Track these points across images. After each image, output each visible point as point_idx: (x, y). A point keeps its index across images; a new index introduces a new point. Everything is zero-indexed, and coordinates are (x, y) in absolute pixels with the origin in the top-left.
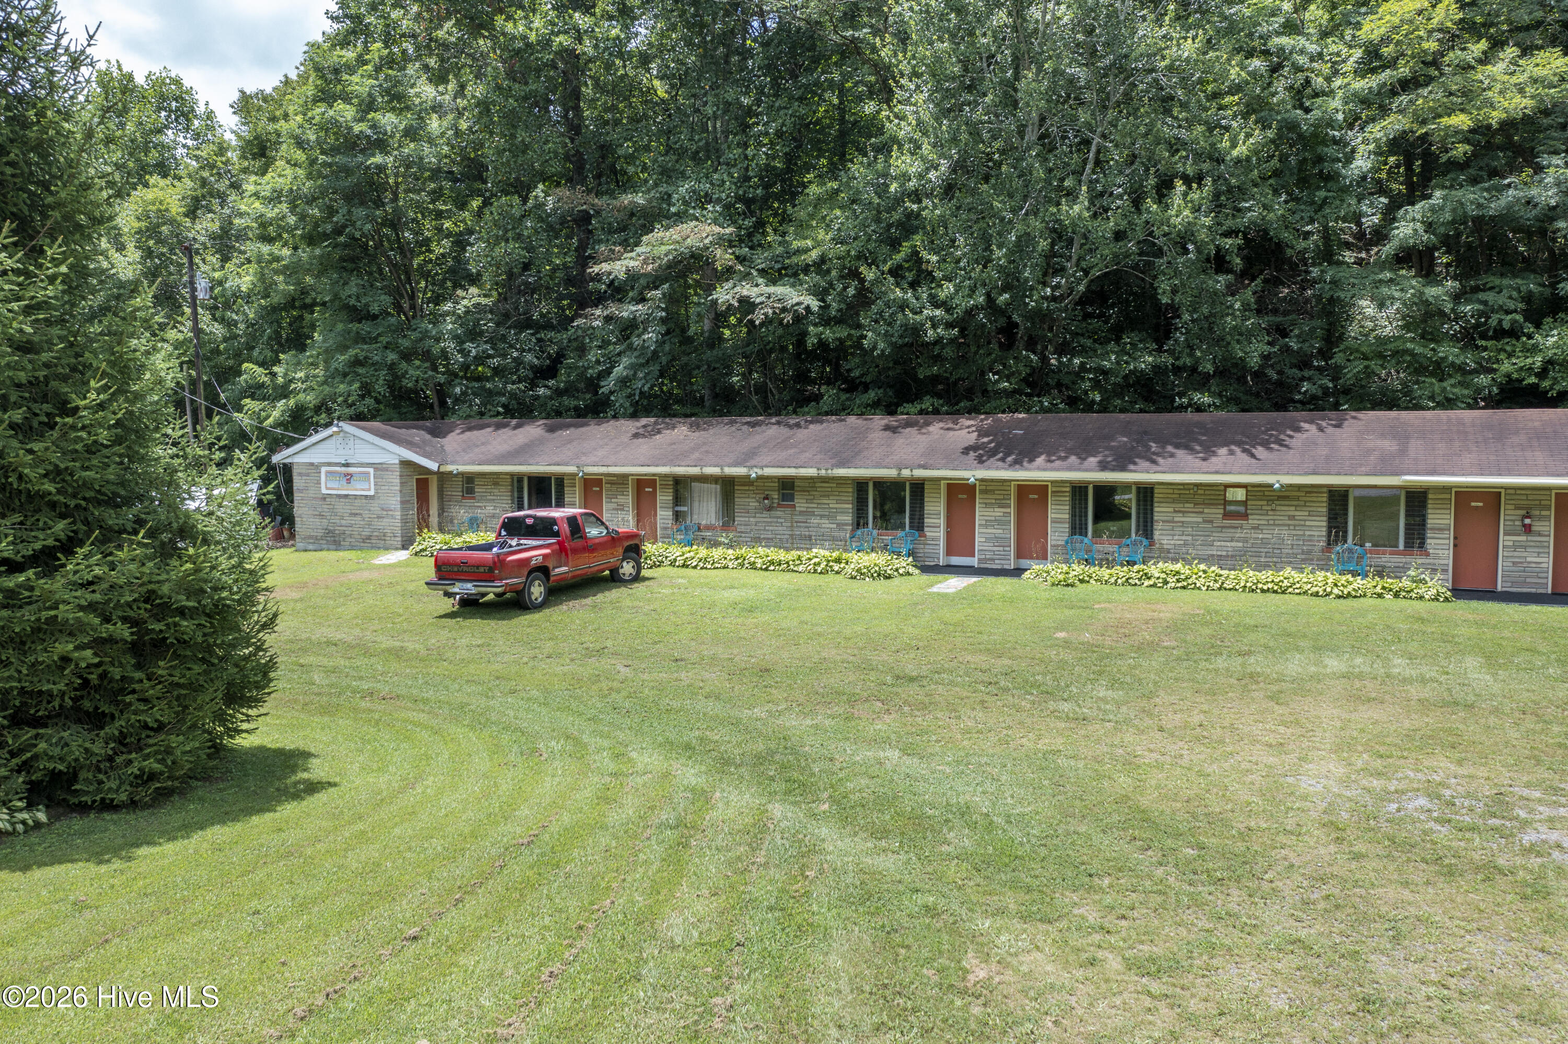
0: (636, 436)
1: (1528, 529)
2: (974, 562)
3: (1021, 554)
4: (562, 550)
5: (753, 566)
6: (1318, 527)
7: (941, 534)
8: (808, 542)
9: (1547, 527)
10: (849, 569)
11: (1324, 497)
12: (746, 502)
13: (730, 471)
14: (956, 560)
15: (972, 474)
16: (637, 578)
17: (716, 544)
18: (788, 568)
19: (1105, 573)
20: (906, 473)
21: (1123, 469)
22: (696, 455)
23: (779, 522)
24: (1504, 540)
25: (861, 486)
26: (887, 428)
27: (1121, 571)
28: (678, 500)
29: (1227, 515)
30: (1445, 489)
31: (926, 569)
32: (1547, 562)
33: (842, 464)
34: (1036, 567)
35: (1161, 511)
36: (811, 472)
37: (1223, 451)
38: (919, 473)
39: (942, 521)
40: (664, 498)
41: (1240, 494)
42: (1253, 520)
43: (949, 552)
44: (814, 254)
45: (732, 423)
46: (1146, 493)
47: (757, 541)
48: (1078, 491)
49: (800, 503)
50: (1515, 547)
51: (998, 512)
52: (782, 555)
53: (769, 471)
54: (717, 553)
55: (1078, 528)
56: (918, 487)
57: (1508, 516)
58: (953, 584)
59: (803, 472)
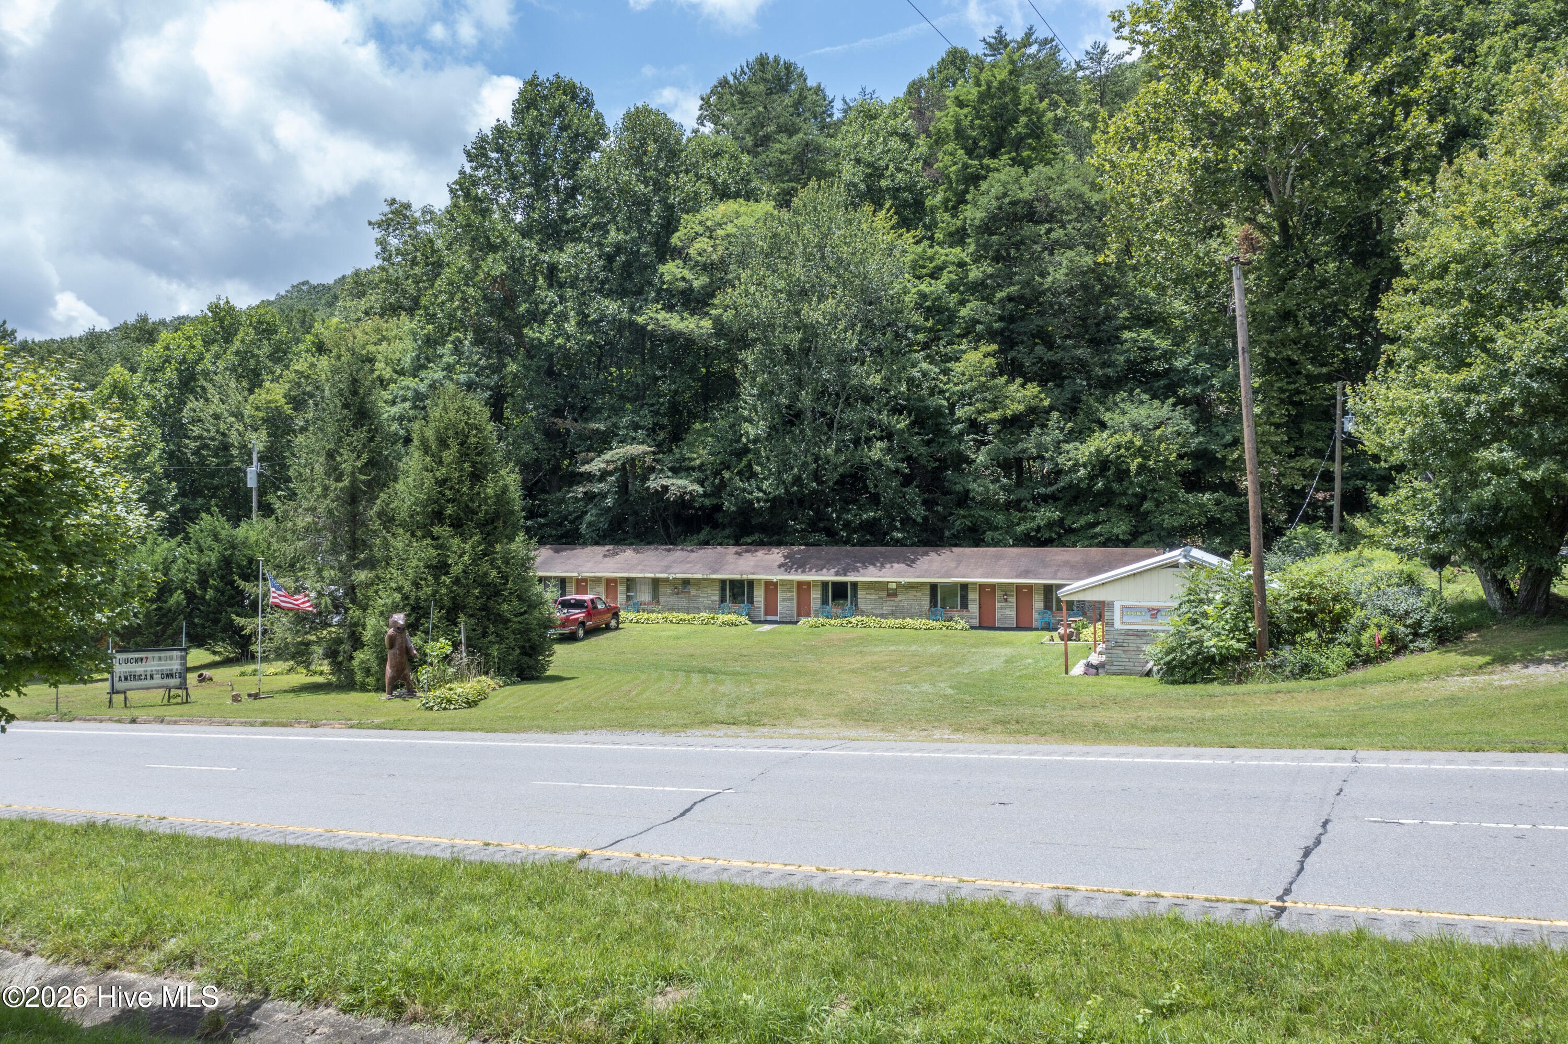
0: (605, 556)
1: (1006, 600)
2: (777, 618)
3: (799, 615)
4: (589, 614)
5: (672, 621)
6: (926, 600)
7: (762, 605)
8: (698, 610)
9: (1013, 599)
10: (719, 622)
11: (928, 587)
12: (665, 591)
13: (658, 575)
14: (769, 618)
15: (774, 578)
16: (617, 628)
17: (653, 612)
18: (689, 622)
19: (833, 621)
20: (745, 577)
21: (845, 575)
22: (640, 567)
23: (683, 600)
24: (998, 605)
25: (723, 582)
26: (736, 553)
27: (839, 621)
28: (628, 590)
29: (889, 595)
30: (975, 584)
31: (754, 622)
32: (1013, 614)
33: (714, 572)
34: (804, 620)
35: (861, 593)
36: (700, 576)
37: (888, 566)
38: (751, 577)
39: (762, 599)
40: (621, 588)
41: (894, 586)
42: (899, 597)
43: (766, 614)
44: (698, 462)
45: (656, 549)
46: (855, 585)
47: (671, 610)
48: (825, 585)
49: (693, 591)
50: (1002, 608)
51: (789, 595)
52: (685, 616)
53: (678, 576)
54: (653, 616)
55: (824, 602)
56: (751, 583)
57: (999, 595)
58: (766, 627)
59: (696, 576)
